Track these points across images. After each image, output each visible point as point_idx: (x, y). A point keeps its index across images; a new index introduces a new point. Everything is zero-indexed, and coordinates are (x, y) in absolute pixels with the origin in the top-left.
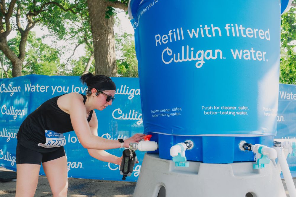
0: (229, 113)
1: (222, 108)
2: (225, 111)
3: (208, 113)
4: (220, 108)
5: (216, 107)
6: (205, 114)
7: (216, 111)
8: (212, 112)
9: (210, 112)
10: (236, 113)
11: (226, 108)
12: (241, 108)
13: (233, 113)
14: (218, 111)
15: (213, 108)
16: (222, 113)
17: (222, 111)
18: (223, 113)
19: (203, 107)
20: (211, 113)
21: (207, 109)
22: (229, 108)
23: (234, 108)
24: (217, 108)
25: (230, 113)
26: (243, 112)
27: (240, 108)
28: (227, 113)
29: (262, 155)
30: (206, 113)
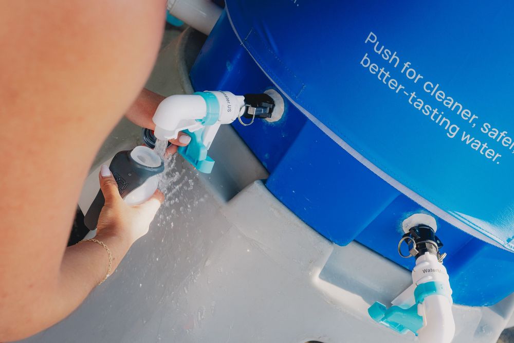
0: (436, 117)
1: (428, 87)
2: (430, 100)
3: (372, 67)
4: (421, 82)
5: (411, 67)
6: (362, 63)
7: (401, 79)
8: (387, 75)
9: (382, 70)
10: (459, 135)
11: (439, 95)
12: (490, 130)
13: (449, 126)
14: (410, 86)
15: (401, 65)
16: (414, 100)
17: (421, 94)
18: (420, 105)
19: (372, 38)
20: (383, 75)
21: (379, 52)
22: (450, 103)
23: (465, 114)
24: (411, 74)
25: (442, 120)
26: (490, 146)
27: (486, 128)
28: (431, 112)
29: (414, 309)
30: (367, 63)
